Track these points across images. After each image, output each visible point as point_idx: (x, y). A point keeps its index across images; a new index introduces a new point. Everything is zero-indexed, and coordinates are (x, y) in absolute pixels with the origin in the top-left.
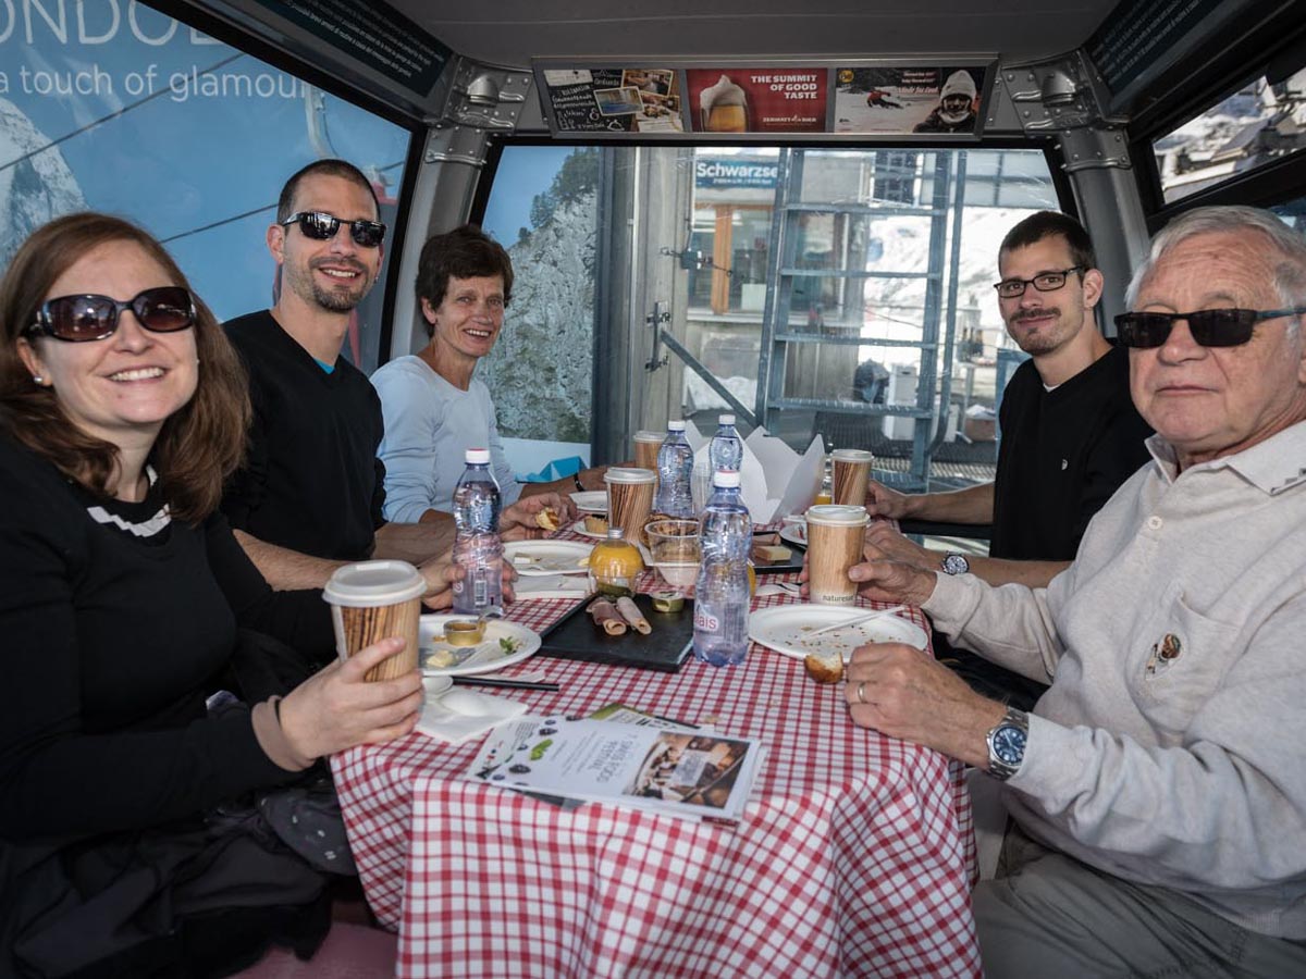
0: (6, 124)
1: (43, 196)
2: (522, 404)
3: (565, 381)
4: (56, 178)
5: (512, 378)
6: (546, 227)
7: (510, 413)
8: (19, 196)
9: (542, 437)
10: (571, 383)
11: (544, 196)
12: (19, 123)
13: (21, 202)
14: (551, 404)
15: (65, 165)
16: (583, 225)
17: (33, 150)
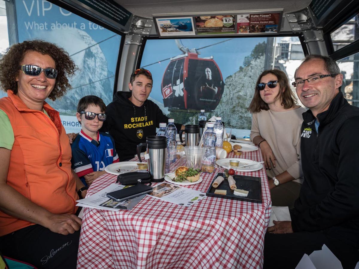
0: (84, 38)
1: (93, 59)
2: (237, 119)
4: (97, 53)
5: (234, 111)
6: (248, 66)
7: (233, 121)
8: (86, 59)
9: (243, 128)
11: (248, 57)
12: (87, 38)
13: (87, 60)
14: (246, 119)
15: (100, 50)
16: (260, 65)
17: (91, 46)
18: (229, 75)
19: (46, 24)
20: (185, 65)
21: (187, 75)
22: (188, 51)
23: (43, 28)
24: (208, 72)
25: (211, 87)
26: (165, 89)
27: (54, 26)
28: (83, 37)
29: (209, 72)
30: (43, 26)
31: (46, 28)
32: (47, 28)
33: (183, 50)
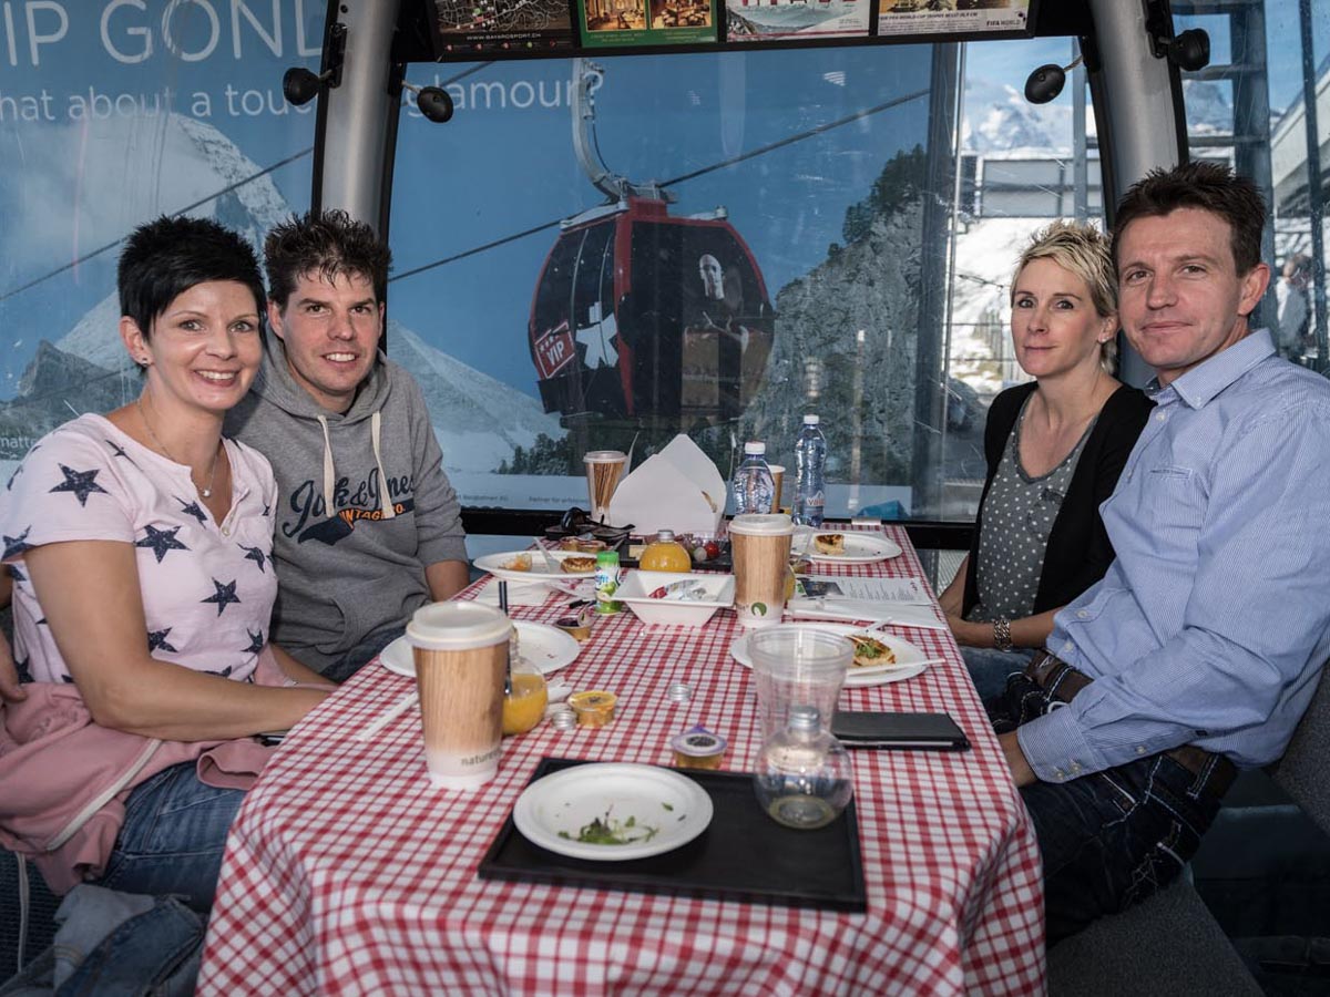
0: (207, 151)
1: (251, 232)
3: (882, 416)
4: (267, 210)
6: (861, 241)
9: (854, 481)
10: (891, 417)
11: (859, 206)
12: (222, 150)
14: (865, 443)
15: (279, 197)
16: (907, 239)
17: (240, 180)
18: (792, 281)
19: (45, 98)
20: (620, 242)
21: (628, 283)
22: (630, 191)
23: (37, 116)
24: (712, 272)
25: (724, 327)
26: (543, 342)
27: (84, 106)
28: (202, 147)
29: (714, 269)
30: (36, 108)
31: (48, 116)
32: (51, 114)
33: (610, 189)
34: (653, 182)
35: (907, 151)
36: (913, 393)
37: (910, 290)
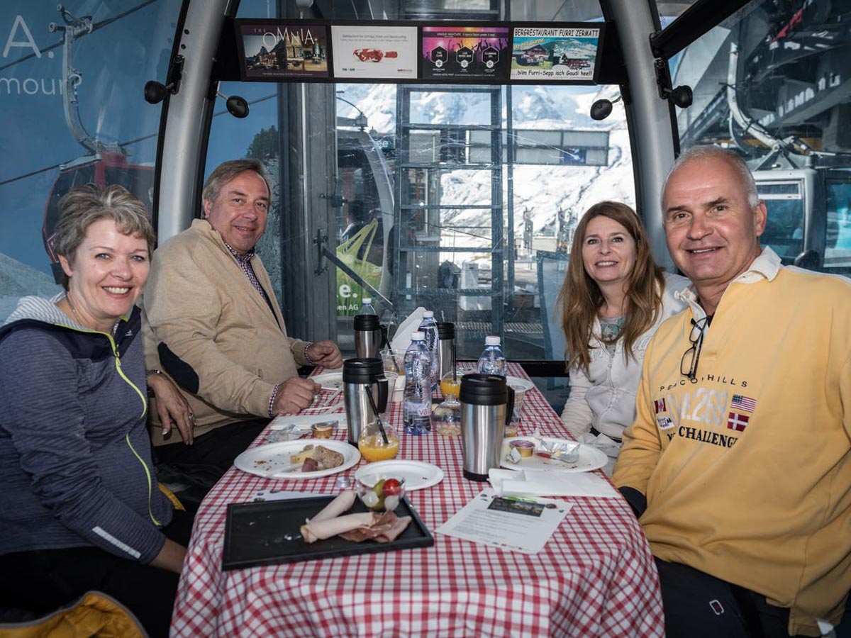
22: (102, 148)
26: (52, 240)
33: (90, 146)
34: (116, 143)
35: (267, 129)
36: (280, 271)
37: (274, 211)
